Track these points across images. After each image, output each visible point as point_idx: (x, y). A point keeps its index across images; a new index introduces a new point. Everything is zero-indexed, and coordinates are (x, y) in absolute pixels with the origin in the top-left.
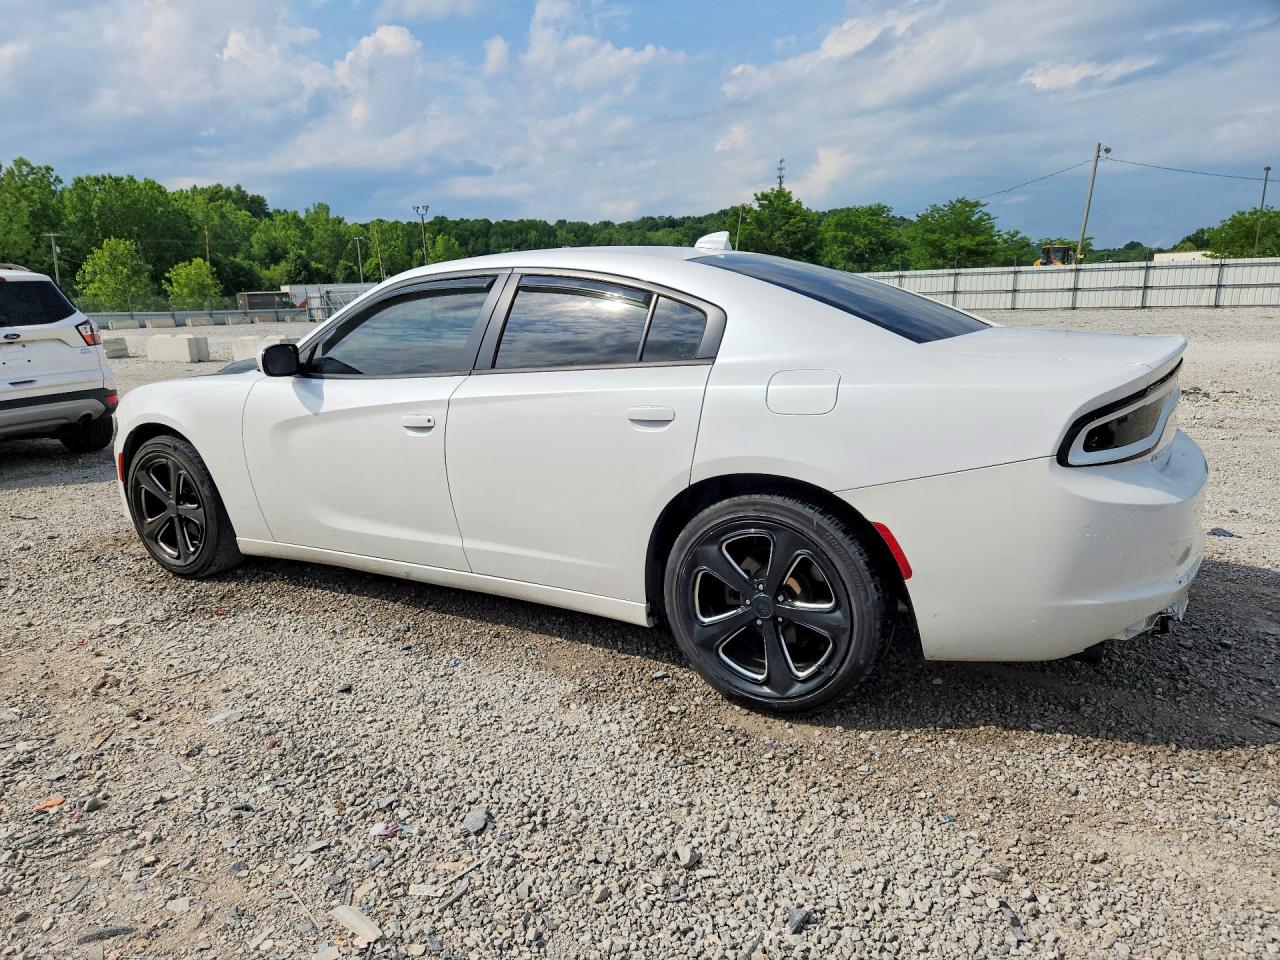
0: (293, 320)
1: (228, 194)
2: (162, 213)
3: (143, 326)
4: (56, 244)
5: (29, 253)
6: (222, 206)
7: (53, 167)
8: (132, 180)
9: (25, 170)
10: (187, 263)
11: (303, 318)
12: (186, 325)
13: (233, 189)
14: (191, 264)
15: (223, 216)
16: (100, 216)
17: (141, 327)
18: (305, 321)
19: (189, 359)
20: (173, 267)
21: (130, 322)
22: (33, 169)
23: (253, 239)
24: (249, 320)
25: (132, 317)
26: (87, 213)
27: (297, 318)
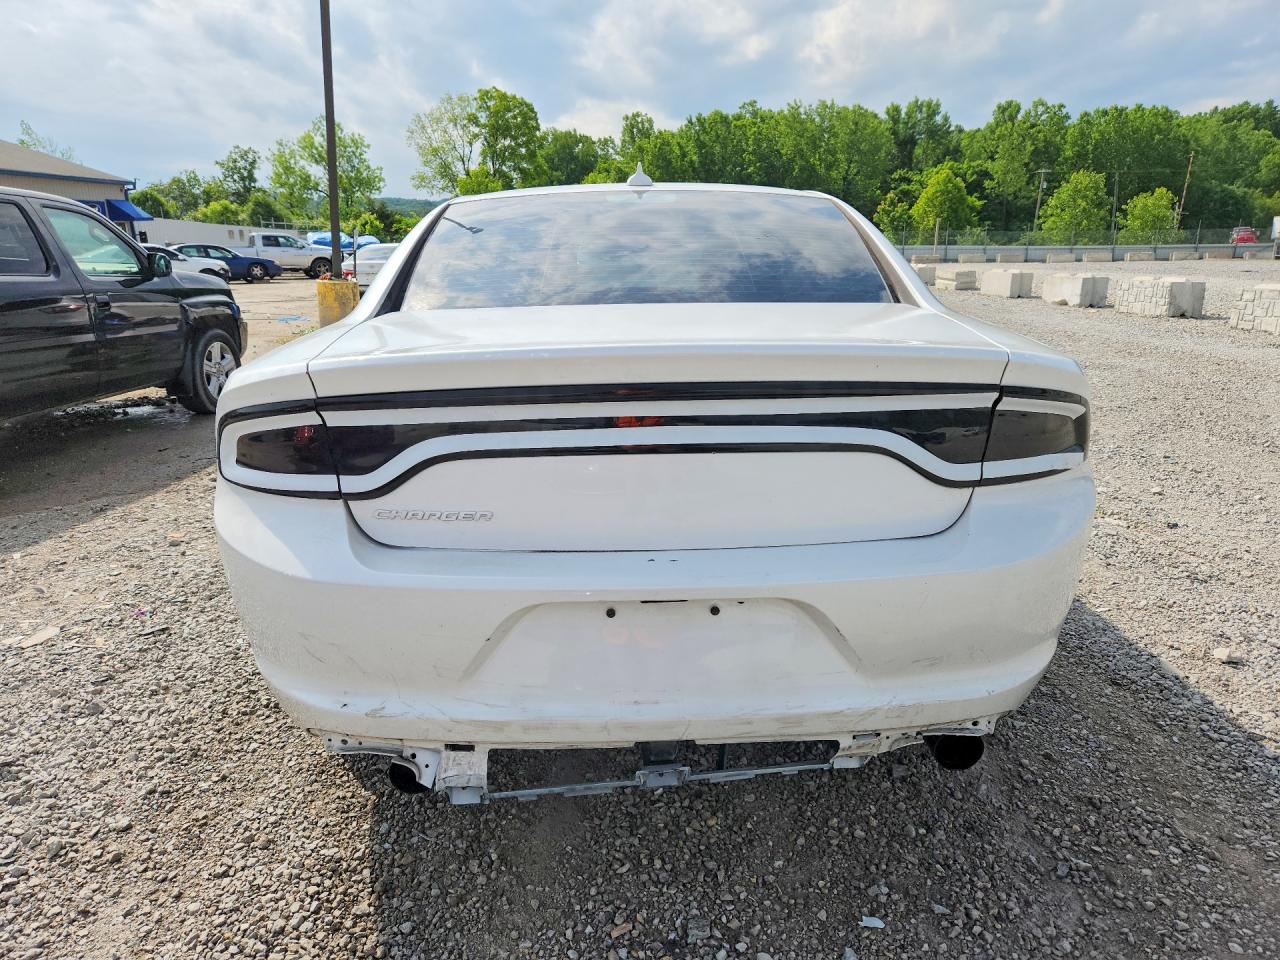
0: (1253, 257)
1: (1254, 113)
2: (1160, 141)
3: (1080, 260)
4: (1046, 180)
5: (1020, 189)
6: (1235, 127)
7: (1064, 104)
8: (1139, 108)
9: (1041, 109)
10: (1149, 194)
11: (1266, 254)
12: (1123, 260)
13: (1263, 106)
14: (1152, 194)
15: (1234, 138)
16: (1096, 147)
17: (1076, 261)
18: (1268, 259)
19: (1008, 294)
20: (1132, 198)
21: (1068, 256)
22: (1048, 108)
23: (1262, 163)
24: (1197, 255)
25: (1071, 250)
26: (1084, 147)
27: (1259, 255)
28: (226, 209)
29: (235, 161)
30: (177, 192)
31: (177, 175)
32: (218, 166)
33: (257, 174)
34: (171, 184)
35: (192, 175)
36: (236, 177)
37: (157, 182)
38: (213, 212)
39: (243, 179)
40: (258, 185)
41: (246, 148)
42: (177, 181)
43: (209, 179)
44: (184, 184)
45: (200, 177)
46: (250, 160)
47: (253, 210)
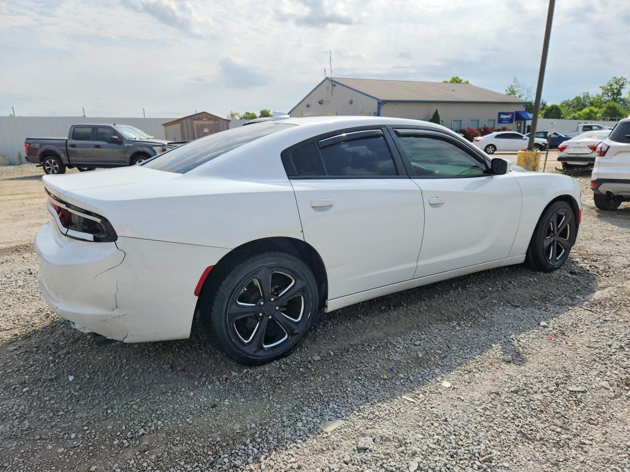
28: (591, 111)
29: (611, 85)
30: (576, 104)
31: (578, 95)
32: (601, 89)
33: (623, 91)
34: (574, 100)
35: (586, 95)
36: (609, 94)
37: (567, 100)
38: (584, 113)
39: (613, 94)
40: (622, 97)
41: (619, 78)
42: (578, 99)
43: (594, 96)
44: (581, 99)
45: (590, 96)
46: (621, 84)
47: (605, 111)
